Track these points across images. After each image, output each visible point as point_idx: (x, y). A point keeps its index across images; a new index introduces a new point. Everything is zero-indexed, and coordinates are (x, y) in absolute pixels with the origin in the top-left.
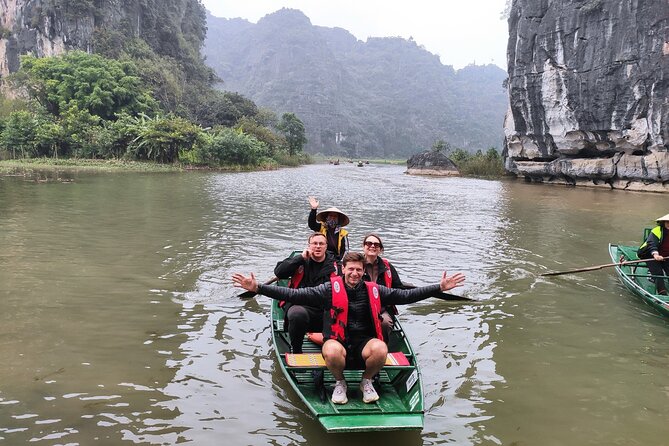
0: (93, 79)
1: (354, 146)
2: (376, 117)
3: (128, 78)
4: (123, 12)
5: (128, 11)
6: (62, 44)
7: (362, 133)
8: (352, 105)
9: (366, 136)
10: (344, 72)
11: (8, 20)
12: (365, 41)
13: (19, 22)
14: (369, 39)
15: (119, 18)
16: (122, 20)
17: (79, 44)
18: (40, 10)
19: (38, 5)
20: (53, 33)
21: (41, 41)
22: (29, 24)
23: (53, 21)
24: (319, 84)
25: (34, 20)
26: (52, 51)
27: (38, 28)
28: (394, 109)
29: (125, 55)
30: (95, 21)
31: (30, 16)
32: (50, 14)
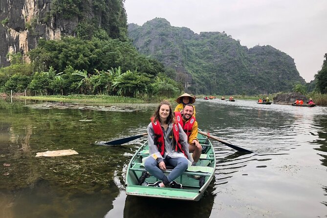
0: (78, 51)
1: (195, 89)
2: (205, 74)
3: (97, 50)
4: (93, 15)
5: (95, 14)
6: (60, 33)
7: (198, 82)
8: (192, 67)
9: (200, 84)
10: (188, 50)
11: (29, 20)
12: (199, 34)
13: (36, 21)
14: (201, 33)
15: (91, 18)
16: (93, 19)
17: (70, 32)
18: (49, 13)
19: (48, 11)
20: (55, 26)
21: (48, 31)
22: (42, 21)
23: (55, 20)
24: (175, 56)
25: (45, 19)
26: (54, 36)
27: (47, 24)
28: (216, 69)
29: (95, 38)
30: (79, 19)
31: (42, 17)
32: (54, 15)
